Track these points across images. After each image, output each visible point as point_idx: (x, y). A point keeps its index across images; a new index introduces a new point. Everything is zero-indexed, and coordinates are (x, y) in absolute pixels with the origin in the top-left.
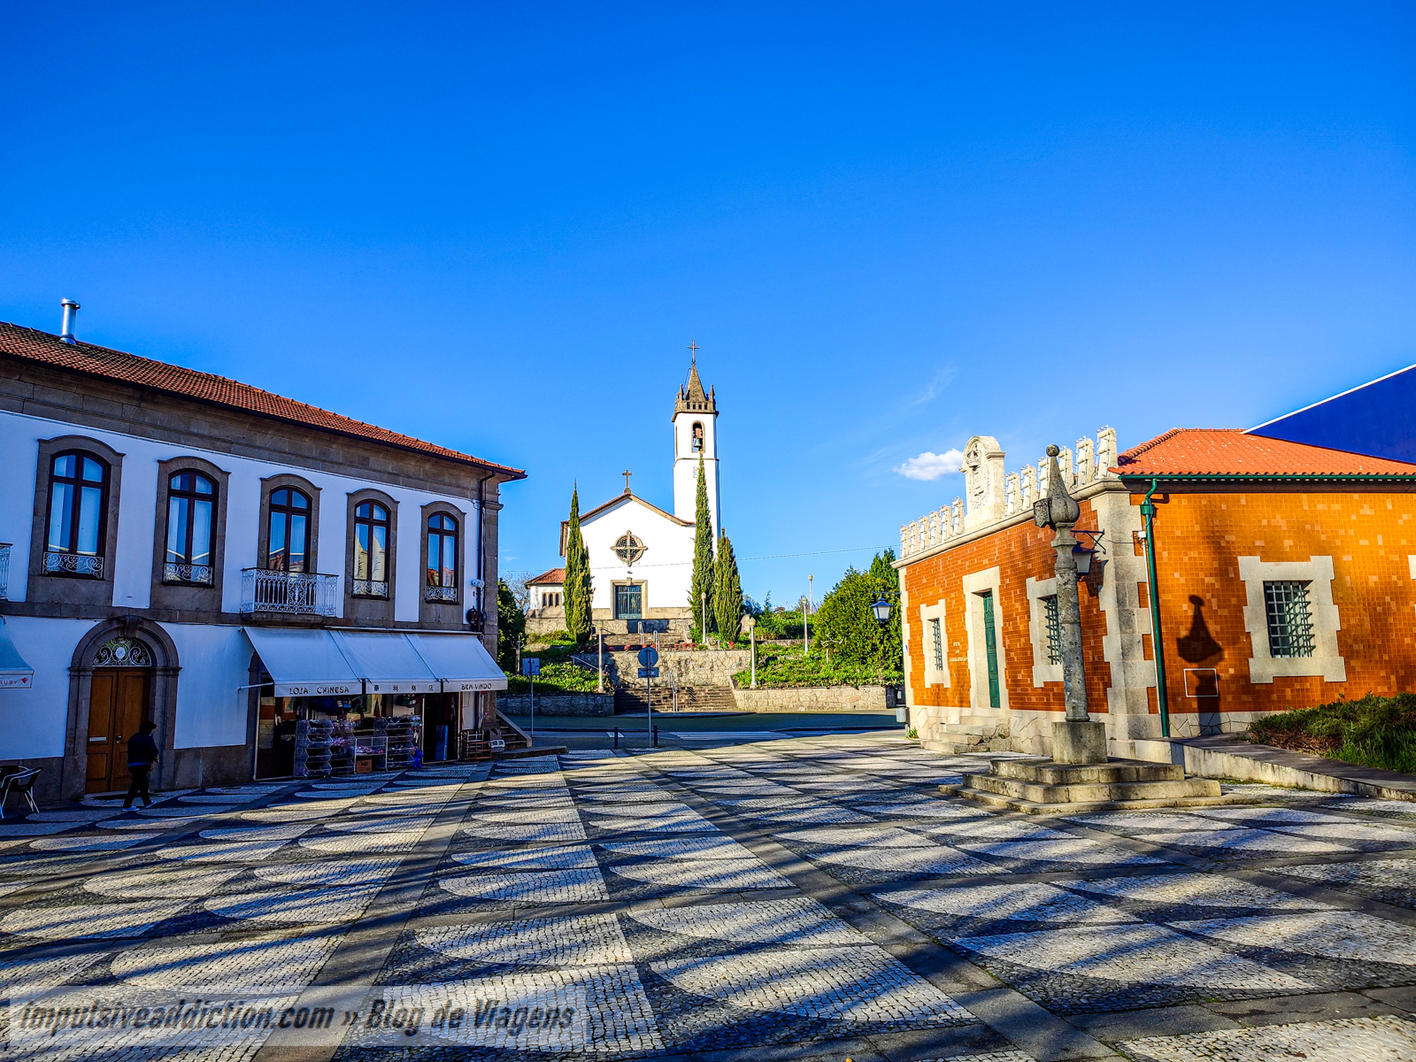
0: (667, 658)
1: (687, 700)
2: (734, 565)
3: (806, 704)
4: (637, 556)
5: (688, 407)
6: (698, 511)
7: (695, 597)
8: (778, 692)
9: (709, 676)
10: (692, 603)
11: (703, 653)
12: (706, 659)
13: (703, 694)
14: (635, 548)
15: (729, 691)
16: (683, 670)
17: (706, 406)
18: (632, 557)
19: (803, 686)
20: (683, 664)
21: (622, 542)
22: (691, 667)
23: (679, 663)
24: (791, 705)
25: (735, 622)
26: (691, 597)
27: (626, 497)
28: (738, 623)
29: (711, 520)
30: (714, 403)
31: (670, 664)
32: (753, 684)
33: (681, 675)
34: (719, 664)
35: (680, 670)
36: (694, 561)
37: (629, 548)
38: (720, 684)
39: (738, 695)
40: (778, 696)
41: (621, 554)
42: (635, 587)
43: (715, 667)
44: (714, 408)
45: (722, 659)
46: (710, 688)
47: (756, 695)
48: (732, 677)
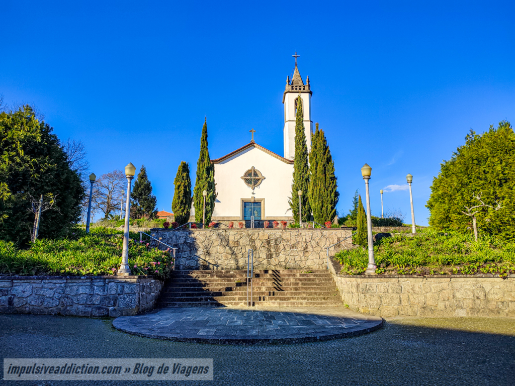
0: (255, 237)
1: (269, 288)
2: (329, 153)
3: (468, 303)
4: (259, 183)
5: (292, 89)
6: (296, 137)
7: (294, 201)
8: (418, 283)
9: (303, 258)
10: (291, 205)
11: (295, 233)
12: (299, 239)
13: (292, 280)
14: (257, 178)
15: (327, 277)
16: (273, 250)
17: (304, 89)
18: (254, 185)
19: (459, 272)
20: (272, 243)
21: (248, 173)
22: (282, 247)
23: (268, 242)
24: (441, 305)
25: (330, 207)
26: (291, 201)
27: (251, 145)
28: (332, 208)
29: (307, 143)
30: (309, 86)
31: (258, 244)
32: (371, 268)
33: (270, 256)
34: (314, 244)
35: (269, 250)
36: (294, 174)
37: (253, 178)
38: (315, 267)
39: (344, 283)
40: (417, 289)
41: (248, 181)
42: (257, 203)
43: (310, 249)
44: (309, 89)
45: (317, 239)
46: (303, 272)
47: (380, 285)
48: (331, 258)
